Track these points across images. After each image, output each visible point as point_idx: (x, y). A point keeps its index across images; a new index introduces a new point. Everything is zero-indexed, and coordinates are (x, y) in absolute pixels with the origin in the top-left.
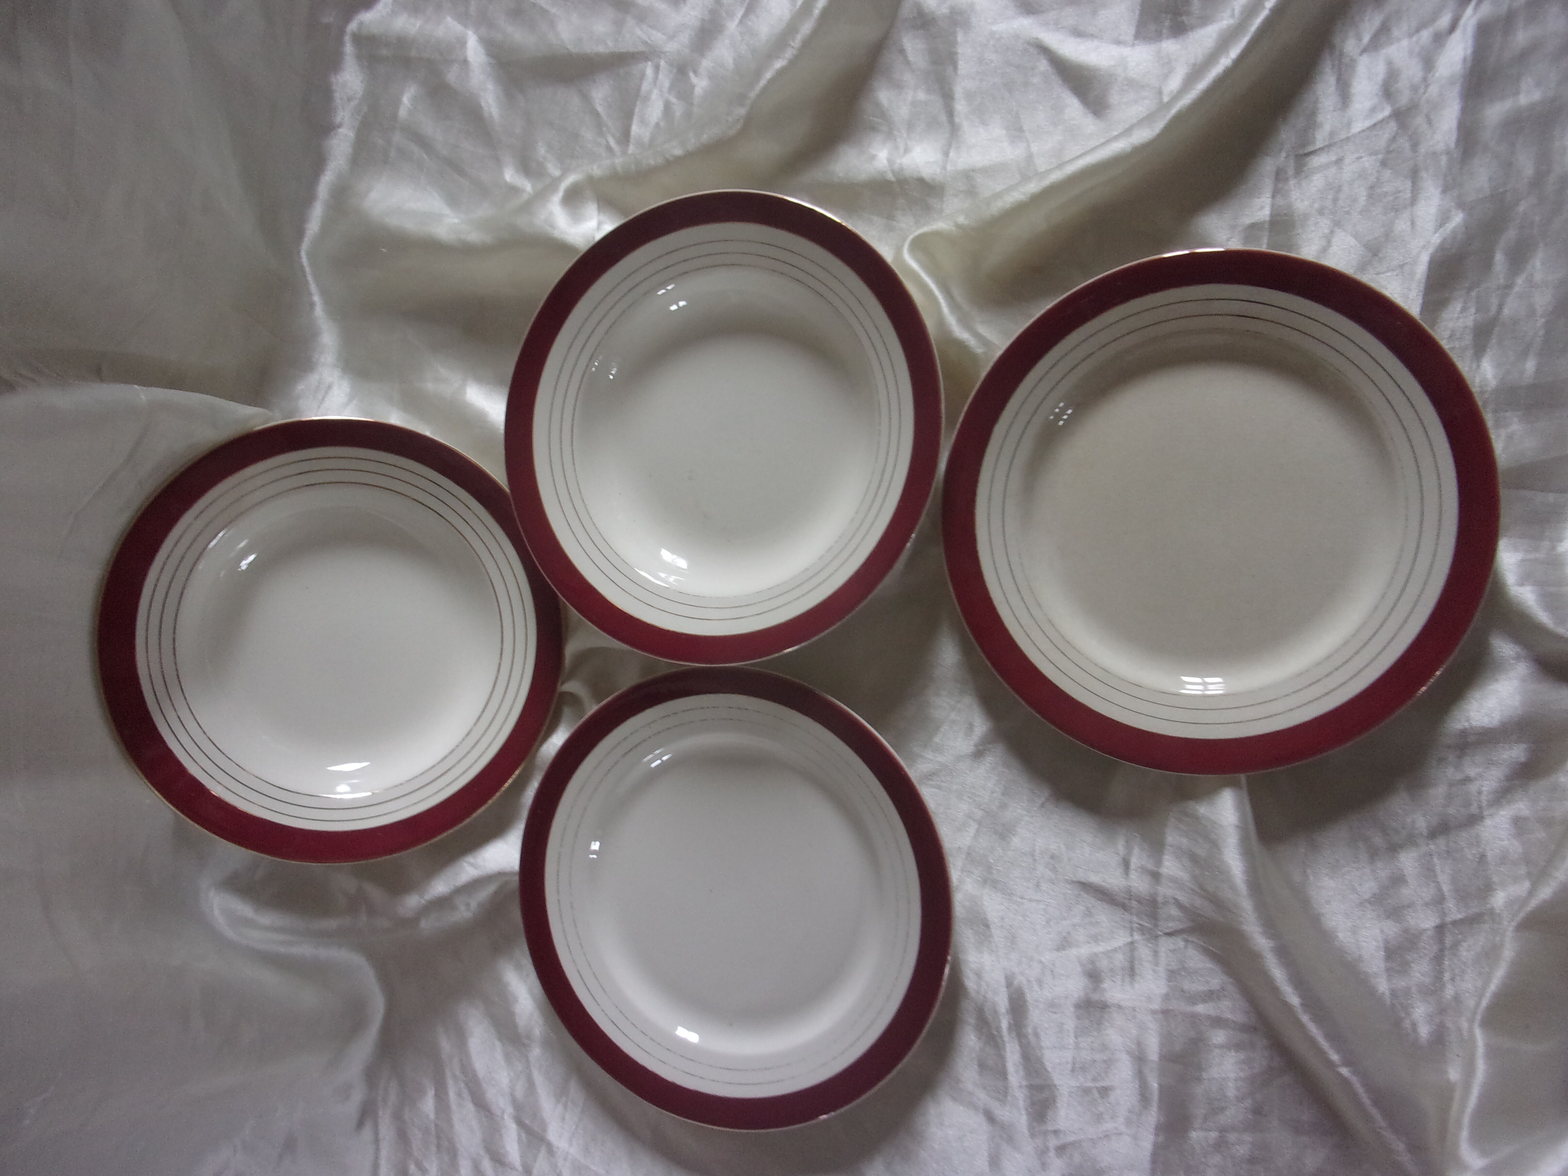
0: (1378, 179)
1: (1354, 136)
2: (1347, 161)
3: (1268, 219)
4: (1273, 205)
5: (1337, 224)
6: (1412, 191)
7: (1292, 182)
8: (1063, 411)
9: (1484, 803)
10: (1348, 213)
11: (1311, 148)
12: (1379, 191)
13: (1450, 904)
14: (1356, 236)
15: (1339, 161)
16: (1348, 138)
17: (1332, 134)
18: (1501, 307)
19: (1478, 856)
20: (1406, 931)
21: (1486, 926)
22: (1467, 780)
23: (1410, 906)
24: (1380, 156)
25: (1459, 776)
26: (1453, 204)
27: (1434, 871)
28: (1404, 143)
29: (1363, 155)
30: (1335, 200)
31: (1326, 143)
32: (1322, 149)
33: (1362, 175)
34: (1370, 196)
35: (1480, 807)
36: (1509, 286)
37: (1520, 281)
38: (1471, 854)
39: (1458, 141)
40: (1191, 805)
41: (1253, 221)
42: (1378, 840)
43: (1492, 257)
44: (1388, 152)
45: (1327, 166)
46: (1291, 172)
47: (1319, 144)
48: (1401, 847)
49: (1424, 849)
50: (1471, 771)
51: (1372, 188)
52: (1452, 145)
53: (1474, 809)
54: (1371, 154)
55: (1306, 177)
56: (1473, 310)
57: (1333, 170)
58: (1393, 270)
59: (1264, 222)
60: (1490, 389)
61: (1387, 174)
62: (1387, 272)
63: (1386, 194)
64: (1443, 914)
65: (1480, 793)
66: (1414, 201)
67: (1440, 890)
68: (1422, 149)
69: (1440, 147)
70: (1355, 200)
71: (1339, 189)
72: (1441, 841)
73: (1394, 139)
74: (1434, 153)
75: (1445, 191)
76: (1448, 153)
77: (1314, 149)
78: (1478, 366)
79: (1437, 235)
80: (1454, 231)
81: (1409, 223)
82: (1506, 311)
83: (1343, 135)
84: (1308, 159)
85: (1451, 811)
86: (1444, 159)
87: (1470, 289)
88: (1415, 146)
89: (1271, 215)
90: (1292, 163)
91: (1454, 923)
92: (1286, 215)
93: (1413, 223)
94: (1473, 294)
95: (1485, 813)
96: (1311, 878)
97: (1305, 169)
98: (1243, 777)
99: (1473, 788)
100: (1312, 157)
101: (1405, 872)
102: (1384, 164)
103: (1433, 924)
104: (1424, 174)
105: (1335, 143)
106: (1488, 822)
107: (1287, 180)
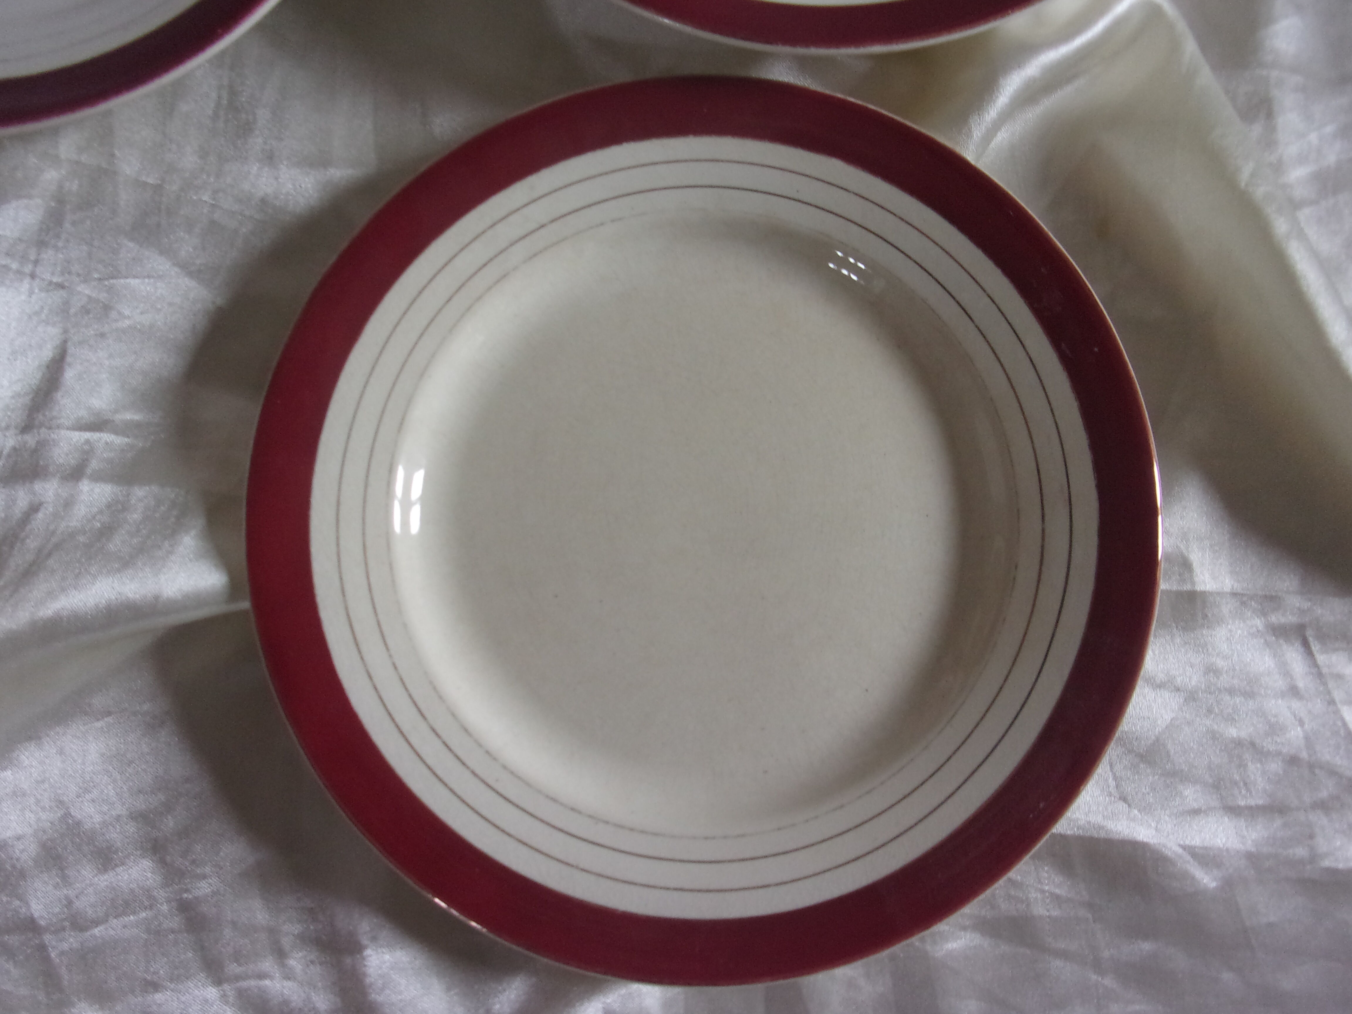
0: (1269, 753)
1: (1337, 712)
2: (1296, 704)
3: (1199, 588)
4: (1220, 594)
5: (1191, 697)
6: (1250, 808)
7: (1259, 623)
8: (853, 269)
9: (244, 984)
10: (1210, 711)
11: (1315, 647)
12: (1247, 756)
13: (71, 941)
14: (1172, 726)
15: (1294, 691)
16: (1332, 702)
17: (1339, 677)
18: (1064, 955)
19: (155, 978)
20: (22, 875)
21: (41, 996)
22: (280, 954)
23: (64, 878)
24: (1304, 755)
25: (286, 942)
26: (1231, 871)
27: (124, 914)
28: (1328, 788)
29: (1306, 726)
30: (1231, 691)
31: (1325, 670)
32: (1315, 664)
33: (1274, 729)
34: (1239, 743)
35: (238, 978)
36: (1098, 966)
37: (1108, 981)
38: (161, 968)
39: (1334, 872)
40: (197, 523)
41: (1195, 565)
42: (170, 823)
43: (1146, 937)
44: (1311, 767)
45: (1286, 673)
46: (1275, 618)
47: (1321, 658)
48: (162, 862)
49: (161, 894)
50: (296, 962)
51: (1253, 744)
52: (1327, 863)
53: (233, 968)
54: (1307, 738)
55: (1267, 643)
56: (1055, 913)
57: (1280, 683)
58: (1117, 787)
59: (1193, 583)
60: (928, 948)
61: (1275, 766)
62: (1115, 778)
63: (1242, 765)
64: (59, 930)
65: (262, 976)
66: (1233, 811)
67: (96, 923)
68: (1319, 819)
69: (1322, 845)
70: (1231, 719)
71: (1249, 695)
72: (175, 922)
73: (1332, 772)
74: (1311, 837)
75: (1252, 858)
76: (1314, 857)
77: (1315, 653)
78: (964, 928)
79: (1180, 851)
80: (1186, 876)
81: (1196, 805)
82: (1058, 963)
83: (1338, 695)
84: (1298, 645)
85: (228, 932)
86: (1300, 852)
87: (1090, 906)
88: (1323, 806)
89: (1203, 593)
90: (1290, 619)
91: (42, 948)
92: (1205, 616)
93: (1196, 812)
94: (1083, 913)
95: (226, 987)
96: (99, 724)
97: (1281, 641)
98: (245, 604)
99: (268, 965)
100: (1301, 649)
101: (120, 870)
102: (1293, 761)
103: (36, 915)
104: (1278, 822)
105: (1325, 684)
106: (212, 992)
107: (1264, 614)
